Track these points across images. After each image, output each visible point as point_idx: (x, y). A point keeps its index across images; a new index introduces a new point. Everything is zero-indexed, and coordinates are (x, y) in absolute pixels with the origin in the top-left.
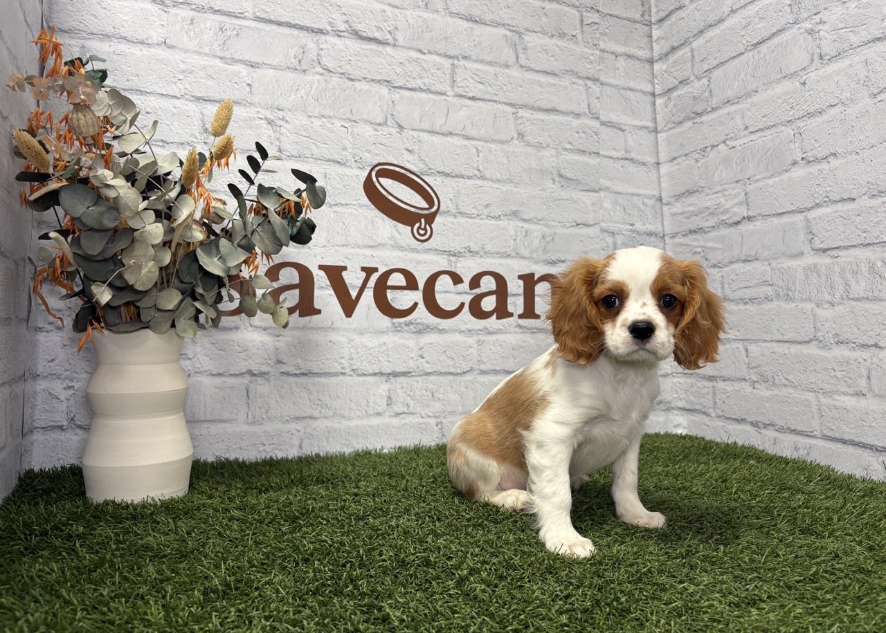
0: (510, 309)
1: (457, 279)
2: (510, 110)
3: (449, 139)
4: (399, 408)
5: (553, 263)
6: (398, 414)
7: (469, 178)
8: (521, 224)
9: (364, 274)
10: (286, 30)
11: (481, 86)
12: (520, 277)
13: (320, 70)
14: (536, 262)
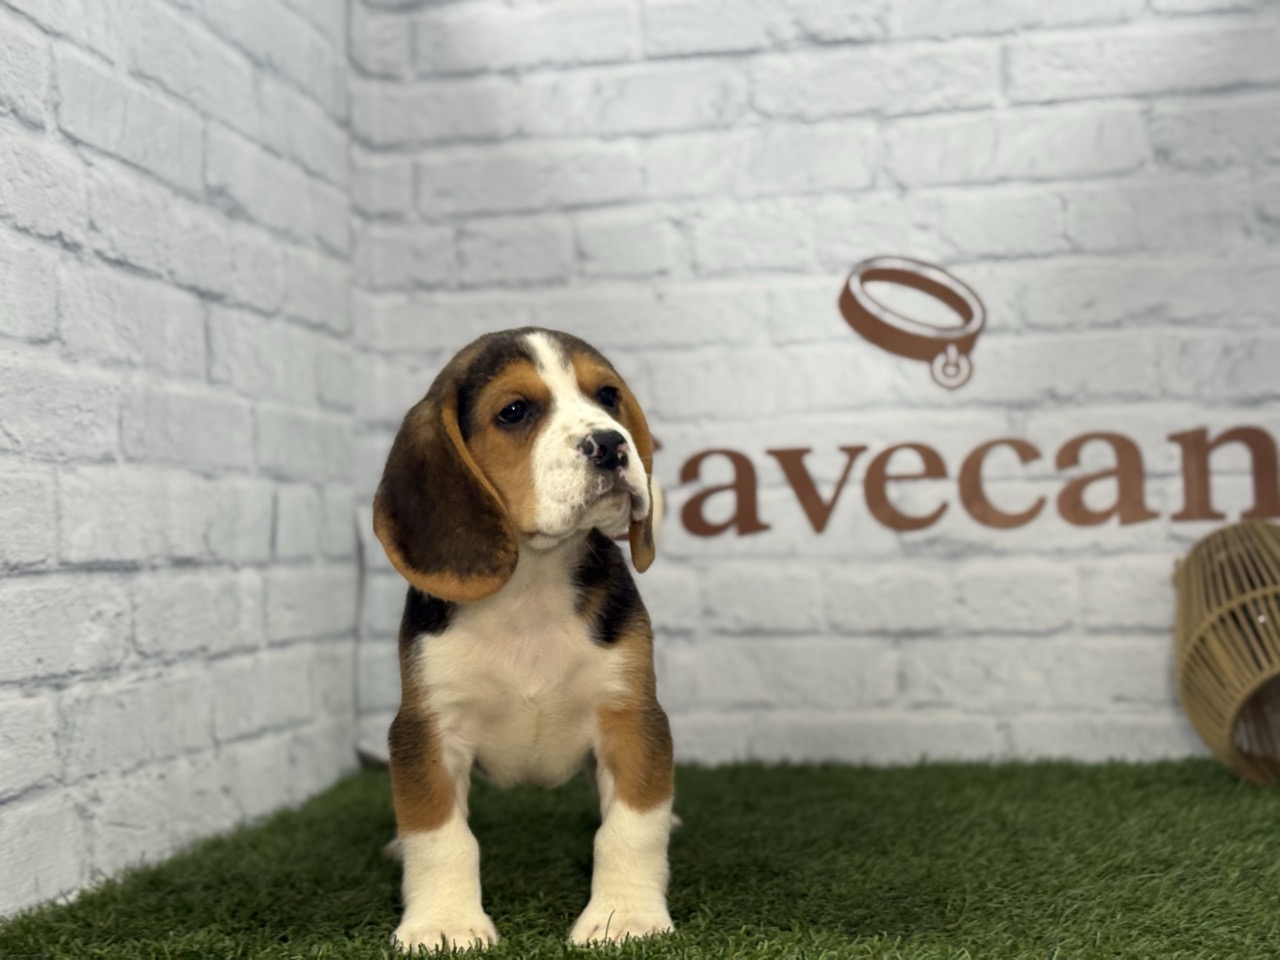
0: (1152, 502)
1: (1027, 452)
2: (1134, 106)
3: (1002, 191)
4: (921, 694)
5: (1254, 402)
6: (918, 706)
7: (1047, 255)
8: (1169, 331)
9: (843, 459)
10: (694, 65)
11: (1067, 76)
12: (1175, 438)
13: (753, 117)
14: (1211, 404)
